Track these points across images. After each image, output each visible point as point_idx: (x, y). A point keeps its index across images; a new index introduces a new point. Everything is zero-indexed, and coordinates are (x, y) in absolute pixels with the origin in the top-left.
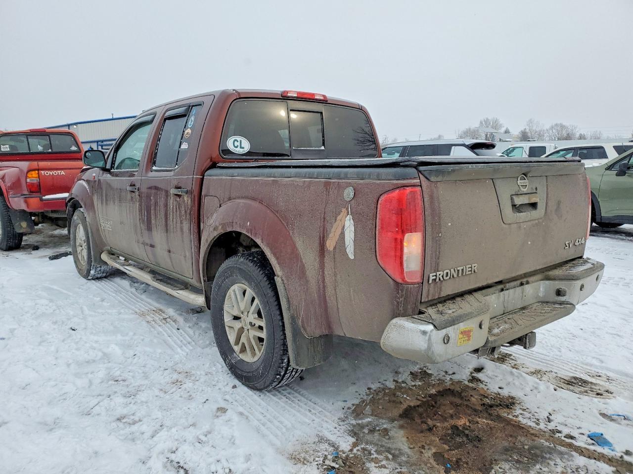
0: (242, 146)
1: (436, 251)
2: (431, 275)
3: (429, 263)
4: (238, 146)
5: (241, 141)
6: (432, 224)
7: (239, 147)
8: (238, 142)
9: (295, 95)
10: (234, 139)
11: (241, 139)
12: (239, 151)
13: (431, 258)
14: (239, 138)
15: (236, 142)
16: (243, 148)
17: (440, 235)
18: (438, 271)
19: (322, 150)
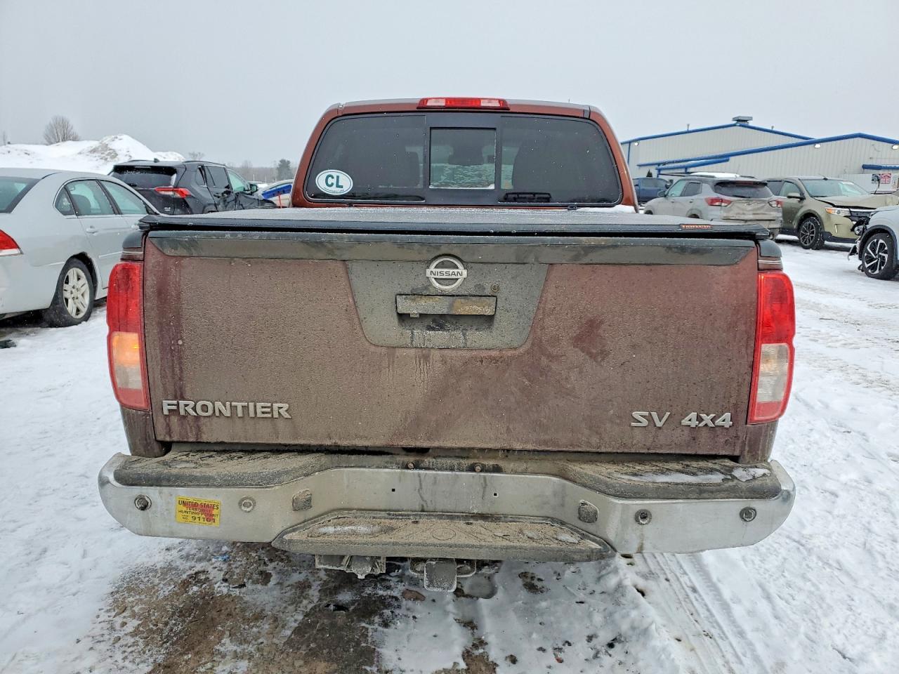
0: (340, 184)
1: (173, 367)
2: (165, 402)
3: (159, 383)
4: (332, 184)
5: (338, 177)
6: (160, 324)
7: (335, 185)
8: (333, 178)
9: (443, 103)
10: (329, 173)
11: (338, 174)
12: (334, 191)
13: (163, 377)
14: (335, 173)
15: (330, 178)
16: (342, 187)
17: (180, 342)
18: (184, 399)
19: (492, 190)
